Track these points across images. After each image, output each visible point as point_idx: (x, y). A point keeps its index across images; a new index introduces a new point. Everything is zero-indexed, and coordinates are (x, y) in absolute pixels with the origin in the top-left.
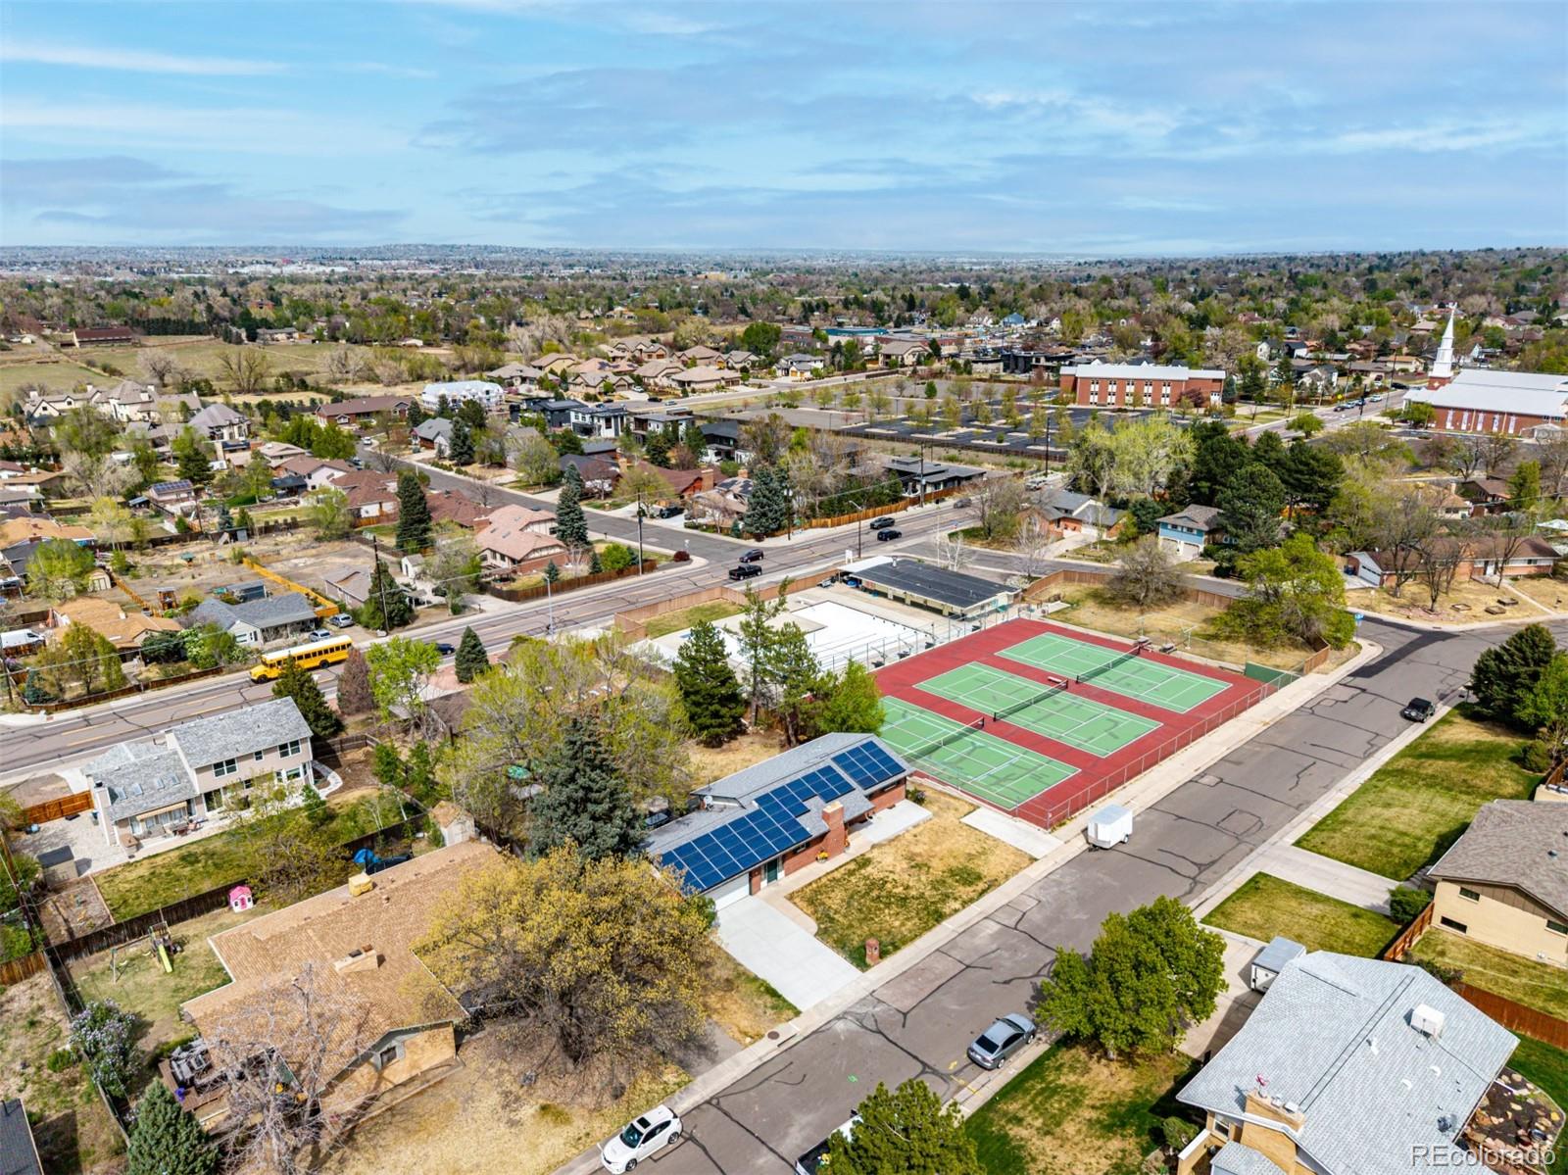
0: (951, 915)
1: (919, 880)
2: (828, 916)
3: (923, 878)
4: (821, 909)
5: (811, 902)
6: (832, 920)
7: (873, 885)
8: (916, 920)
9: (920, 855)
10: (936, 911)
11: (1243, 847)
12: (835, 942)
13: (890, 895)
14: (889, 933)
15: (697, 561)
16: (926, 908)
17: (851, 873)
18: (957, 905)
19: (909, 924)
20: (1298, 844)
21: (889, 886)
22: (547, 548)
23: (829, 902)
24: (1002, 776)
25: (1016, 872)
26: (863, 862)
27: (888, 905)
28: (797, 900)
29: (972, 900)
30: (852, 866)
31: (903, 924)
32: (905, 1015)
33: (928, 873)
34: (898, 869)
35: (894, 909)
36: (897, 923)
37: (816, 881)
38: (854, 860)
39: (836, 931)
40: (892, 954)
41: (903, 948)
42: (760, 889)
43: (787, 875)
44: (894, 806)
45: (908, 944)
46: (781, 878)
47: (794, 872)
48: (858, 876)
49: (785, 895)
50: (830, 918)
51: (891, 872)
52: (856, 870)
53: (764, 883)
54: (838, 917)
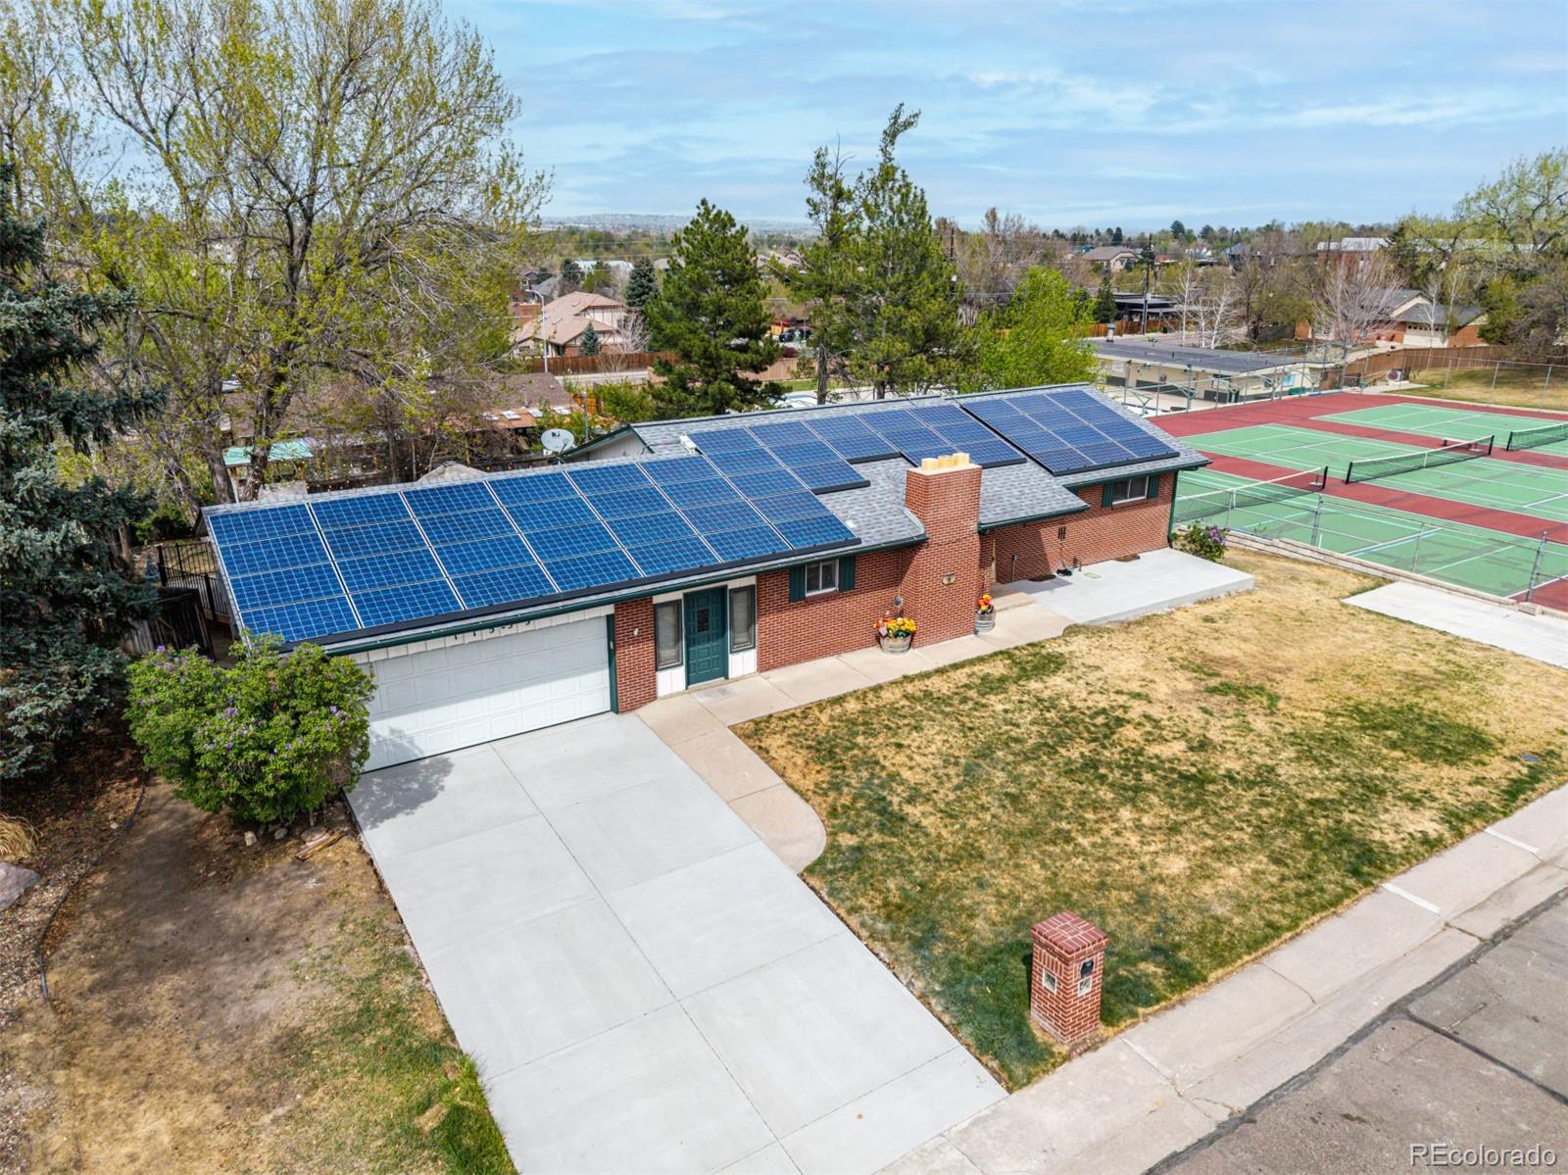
0: (1409, 859)
1: (1246, 728)
2: (881, 807)
3: (1260, 724)
4: (855, 779)
5: (825, 751)
6: (891, 821)
7: (1067, 725)
8: (1260, 862)
9: (1233, 662)
10: (1343, 837)
12: (891, 911)
13: (1134, 760)
14: (1142, 899)
16: (1293, 820)
17: (992, 685)
18: (1426, 822)
19: (1232, 875)
21: (1129, 733)
23: (891, 759)
26: (1039, 662)
27: (1133, 794)
28: (773, 742)
29: (1481, 813)
30: (998, 669)
31: (1200, 872)
33: (1271, 710)
34: (1161, 690)
35: (1157, 811)
36: (1176, 865)
37: (861, 696)
38: (1006, 654)
39: (902, 866)
40: (1163, 1004)
41: (1218, 980)
42: (653, 696)
43: (764, 666)
44: (1136, 557)
45: (1239, 962)
46: (740, 674)
47: (791, 664)
48: (1017, 695)
49: (735, 719)
50: (890, 813)
51: (1140, 696)
52: (1011, 680)
53: (670, 681)
54: (919, 814)
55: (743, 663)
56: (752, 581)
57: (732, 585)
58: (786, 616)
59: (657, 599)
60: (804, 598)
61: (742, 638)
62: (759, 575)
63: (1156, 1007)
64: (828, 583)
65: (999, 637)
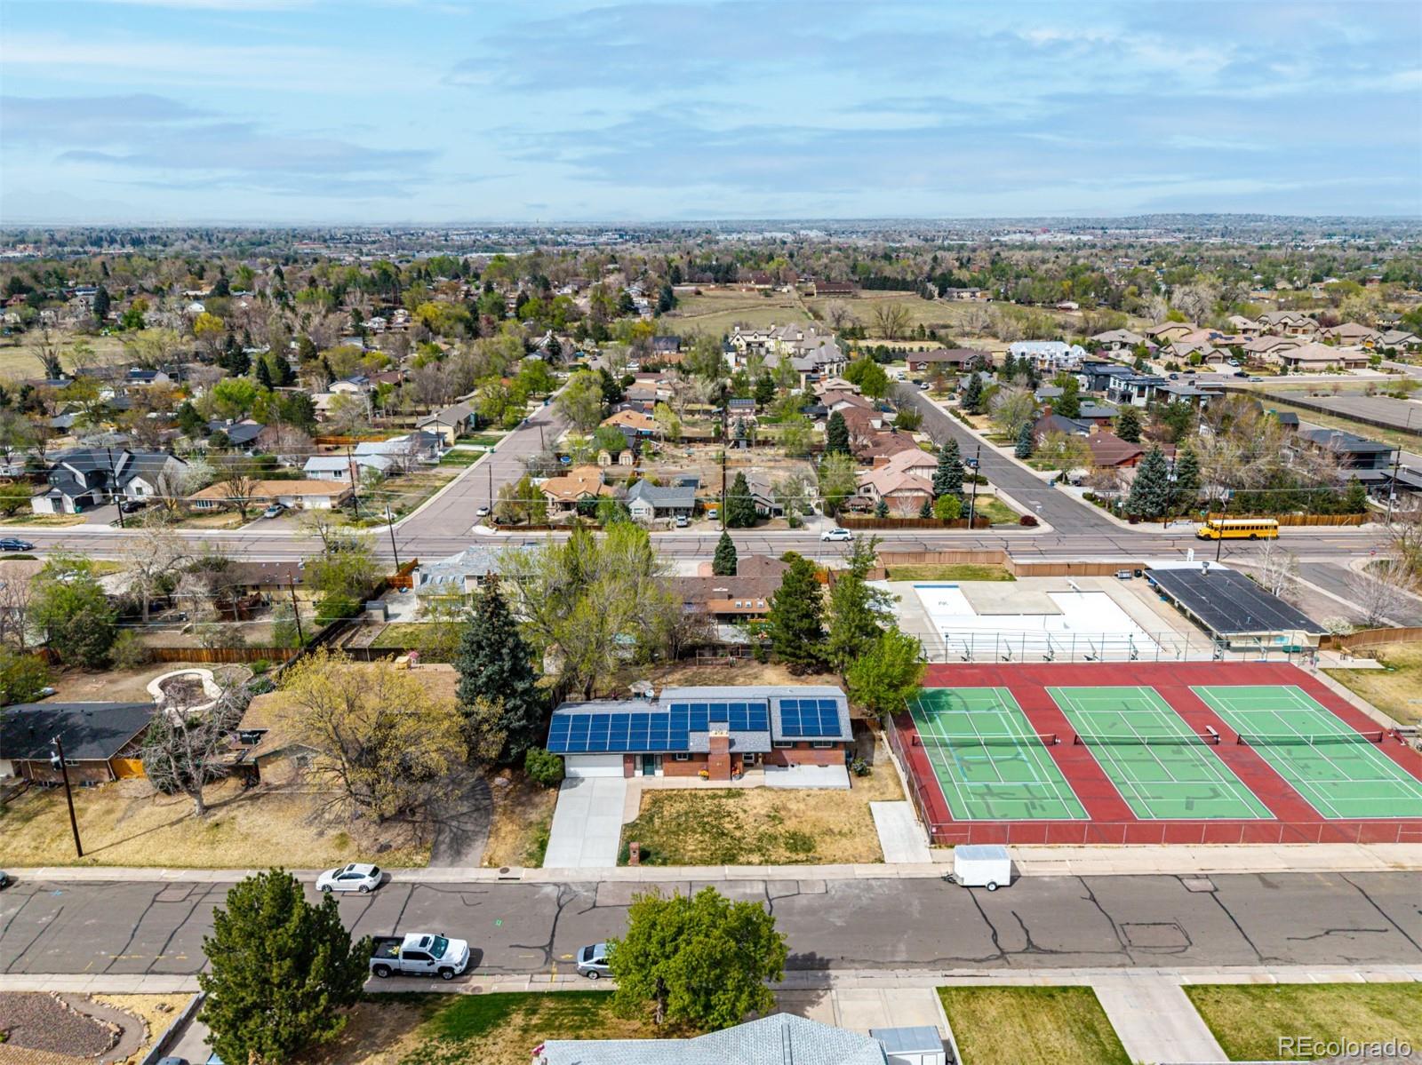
1: (757, 828)
2: (652, 816)
3: (763, 827)
4: (654, 810)
6: (650, 821)
8: (708, 853)
10: (733, 855)
11: (1118, 958)
12: (630, 835)
13: (717, 825)
14: (675, 851)
15: (1045, 527)
16: (729, 849)
18: (757, 860)
20: (1189, 989)
21: (727, 819)
22: (910, 490)
23: (666, 808)
24: (996, 791)
25: (847, 861)
26: (735, 794)
27: (704, 832)
29: (775, 863)
31: (693, 851)
32: (594, 906)
33: (773, 826)
34: (753, 812)
35: (705, 837)
36: (691, 848)
37: (679, 790)
39: (641, 830)
41: (669, 866)
42: (634, 776)
43: (665, 775)
44: (827, 766)
45: (677, 866)
46: (659, 776)
47: (673, 776)
48: (716, 802)
49: (646, 787)
50: (651, 819)
51: (745, 811)
52: (721, 797)
53: (639, 773)
54: (657, 821)
55: (659, 773)
57: (656, 753)
58: (672, 764)
59: (635, 755)
60: (676, 761)
61: (659, 766)
64: (685, 759)
65: (736, 783)
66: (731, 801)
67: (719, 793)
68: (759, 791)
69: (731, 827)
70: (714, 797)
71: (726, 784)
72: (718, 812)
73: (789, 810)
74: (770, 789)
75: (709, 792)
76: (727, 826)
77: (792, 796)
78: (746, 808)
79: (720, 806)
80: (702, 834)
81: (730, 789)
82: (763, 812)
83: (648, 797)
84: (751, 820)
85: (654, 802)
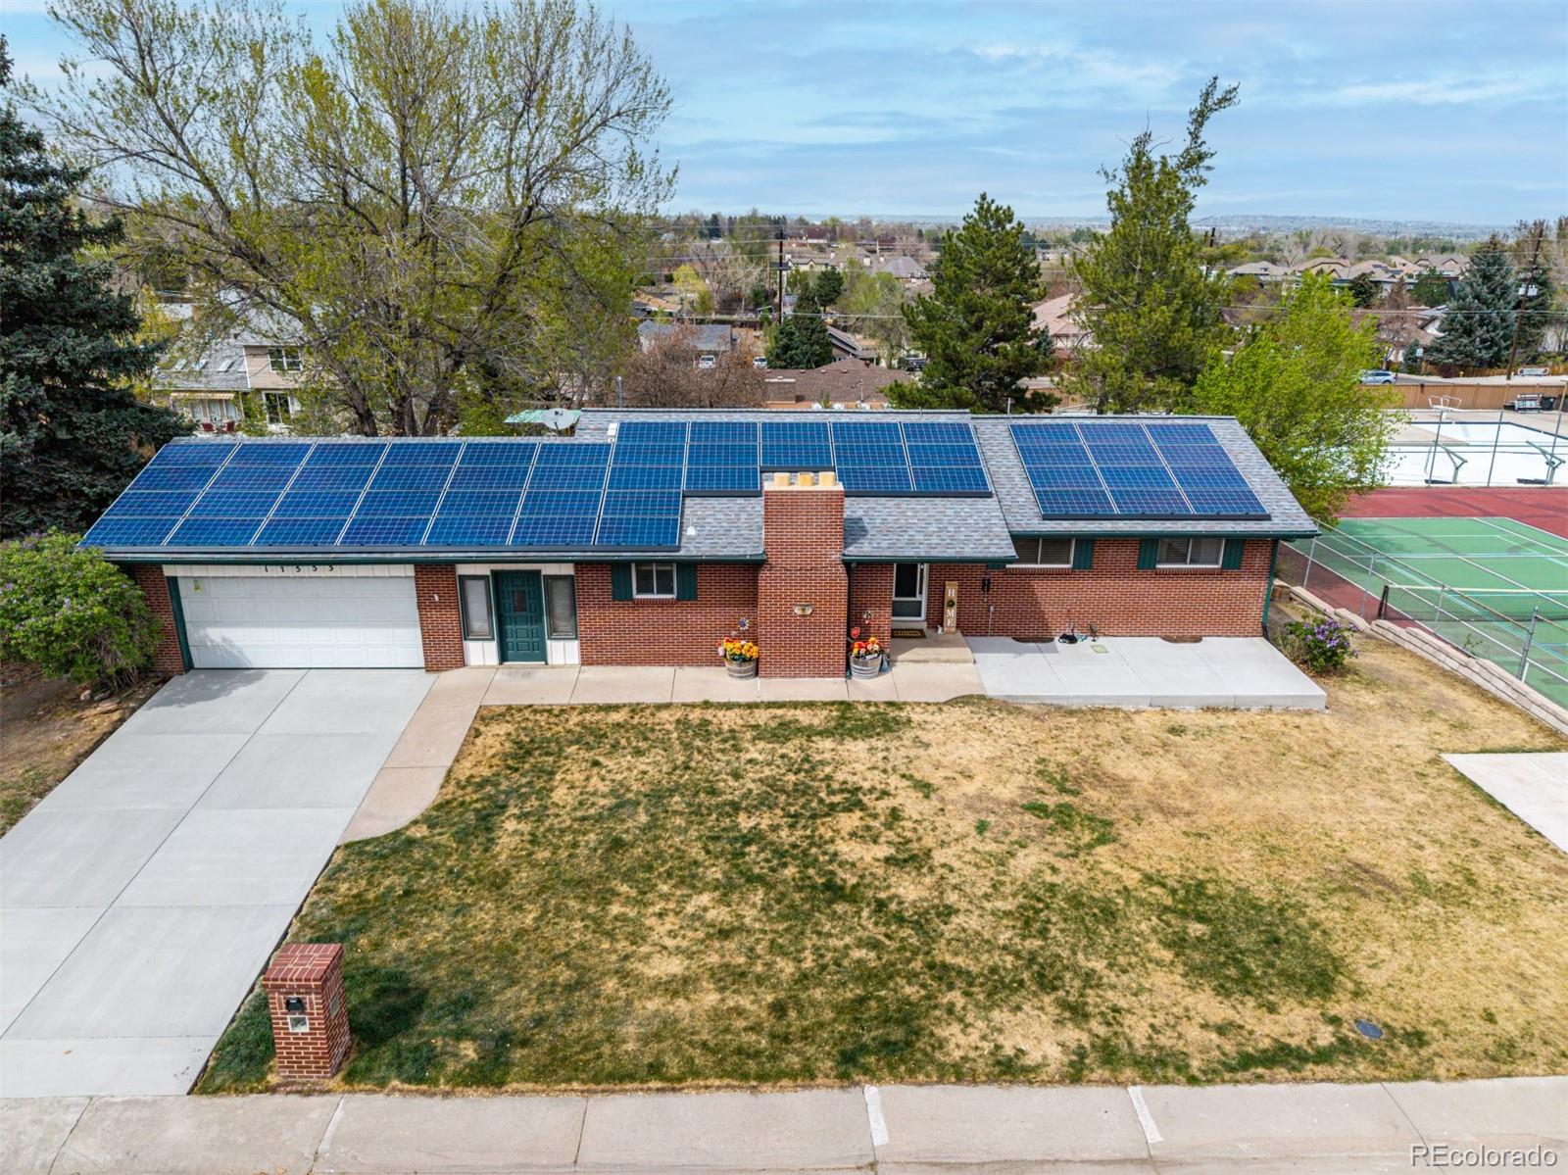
1: (998, 860)
3: (1028, 861)
8: (757, 1002)
9: (1120, 786)
10: (904, 1015)
12: (351, 903)
13: (802, 850)
16: (877, 974)
18: (1047, 1043)
21: (845, 820)
27: (742, 883)
31: (675, 985)
33: (1076, 851)
34: (965, 788)
35: (740, 909)
36: (664, 968)
39: (422, 870)
40: (424, 1087)
41: (516, 1092)
42: (461, 662)
43: (587, 661)
44: (1197, 639)
45: (563, 1086)
46: (561, 662)
47: (618, 664)
48: (791, 749)
49: (496, 700)
50: (487, 821)
51: (925, 788)
52: (809, 732)
53: (482, 653)
54: (511, 831)
55: (564, 652)
56: (568, 570)
57: (549, 570)
58: (610, 613)
59: (463, 570)
60: (632, 599)
61: (563, 625)
62: (577, 563)
63: (413, 1087)
64: (665, 588)
65: (868, 688)
66: (857, 748)
67: (804, 717)
68: (962, 713)
69: (871, 854)
70: (782, 732)
71: (829, 688)
72: (801, 790)
73: (1123, 786)
74: (1008, 707)
75: (762, 717)
76: (848, 849)
77: (1106, 731)
78: (924, 772)
79: (808, 766)
80: (725, 890)
81: (846, 706)
82: (1008, 792)
83: (496, 737)
84: (964, 825)
85: (522, 751)
